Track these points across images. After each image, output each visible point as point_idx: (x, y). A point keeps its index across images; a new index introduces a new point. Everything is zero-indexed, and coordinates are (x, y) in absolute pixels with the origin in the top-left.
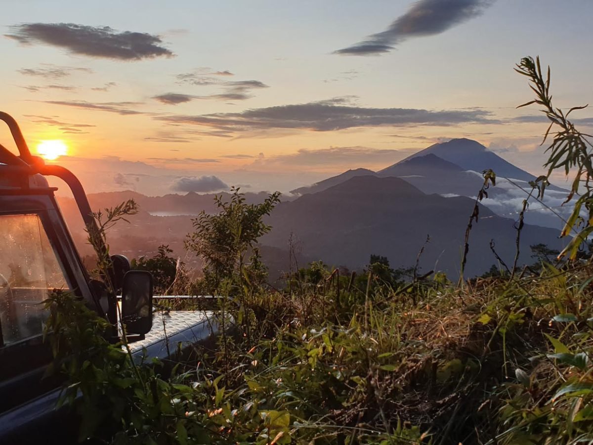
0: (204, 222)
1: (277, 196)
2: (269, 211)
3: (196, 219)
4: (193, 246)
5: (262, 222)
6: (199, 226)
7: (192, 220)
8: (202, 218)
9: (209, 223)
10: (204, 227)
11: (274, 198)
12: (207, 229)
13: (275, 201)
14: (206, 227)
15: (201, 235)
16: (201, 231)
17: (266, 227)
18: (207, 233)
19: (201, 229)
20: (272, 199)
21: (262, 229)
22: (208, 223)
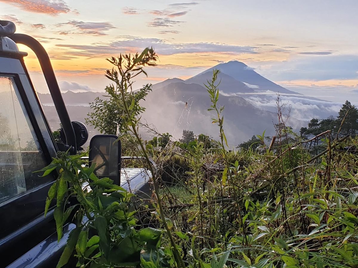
0: (99, 105)
1: (149, 87)
2: (144, 97)
3: (93, 103)
4: (92, 121)
5: (139, 105)
6: (95, 108)
7: (90, 104)
8: (97, 102)
9: (103, 106)
10: (99, 108)
11: (147, 88)
12: (101, 110)
13: (148, 90)
14: (101, 108)
15: (96, 114)
16: (97, 111)
17: (142, 109)
18: (101, 113)
19: (97, 110)
20: (146, 88)
21: (139, 110)
22: (101, 105)
